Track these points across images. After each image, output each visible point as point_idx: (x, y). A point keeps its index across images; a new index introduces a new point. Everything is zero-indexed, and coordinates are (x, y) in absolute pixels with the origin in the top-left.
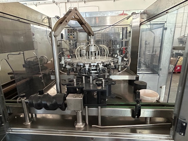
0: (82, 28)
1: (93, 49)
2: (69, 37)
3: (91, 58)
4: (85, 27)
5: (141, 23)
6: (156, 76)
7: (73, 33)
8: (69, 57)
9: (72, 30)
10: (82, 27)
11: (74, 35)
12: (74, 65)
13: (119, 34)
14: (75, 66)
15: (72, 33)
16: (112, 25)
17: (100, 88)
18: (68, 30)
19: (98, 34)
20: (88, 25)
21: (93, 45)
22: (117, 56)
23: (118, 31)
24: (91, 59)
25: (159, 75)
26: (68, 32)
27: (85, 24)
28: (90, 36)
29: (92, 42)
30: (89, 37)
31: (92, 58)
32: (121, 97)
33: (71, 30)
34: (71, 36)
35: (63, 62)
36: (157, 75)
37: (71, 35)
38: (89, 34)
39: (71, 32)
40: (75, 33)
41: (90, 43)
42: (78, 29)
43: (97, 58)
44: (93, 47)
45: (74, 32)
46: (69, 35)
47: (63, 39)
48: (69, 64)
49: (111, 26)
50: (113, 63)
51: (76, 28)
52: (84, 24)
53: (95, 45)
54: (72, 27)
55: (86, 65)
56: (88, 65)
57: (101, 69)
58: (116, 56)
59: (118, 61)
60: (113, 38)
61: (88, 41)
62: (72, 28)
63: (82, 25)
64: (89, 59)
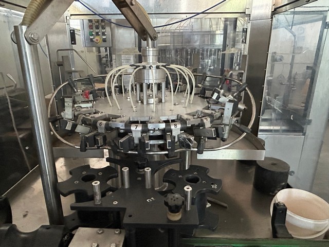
0: (123, 17)
1: (152, 76)
2: (91, 40)
3: (147, 101)
4: (131, 14)
5: (275, 9)
6: (299, 137)
7: (100, 31)
8: (88, 97)
9: (100, 22)
10: (123, 14)
11: (103, 34)
12: (98, 125)
13: (212, 35)
14: (101, 130)
15: (100, 28)
16: (203, 13)
17: (177, 217)
18: (90, 21)
19: (164, 34)
20: (140, 9)
21: (154, 66)
22: (218, 97)
23: (211, 26)
24: (148, 104)
25: (304, 134)
26: (91, 27)
27: (132, 5)
28: (145, 39)
29: (151, 57)
30: (144, 43)
31: (152, 101)
32: (225, 205)
33: (98, 21)
34: (97, 38)
35: (68, 114)
36: (302, 134)
37: (97, 34)
38: (144, 33)
39: (97, 28)
40: (108, 29)
41: (146, 61)
42: (114, 19)
43: (163, 101)
44: (154, 71)
45: (103, 28)
46: (92, 35)
47: (75, 43)
48: (84, 122)
49: (198, 14)
50: (209, 119)
51: (108, 17)
52: (127, 5)
53: (158, 67)
54: (99, 15)
55: (133, 128)
56: (140, 128)
57: (176, 140)
58: (215, 97)
59: (222, 114)
60: (198, 43)
61: (140, 51)
62: (97, 18)
63: (124, 9)
64: (142, 102)
